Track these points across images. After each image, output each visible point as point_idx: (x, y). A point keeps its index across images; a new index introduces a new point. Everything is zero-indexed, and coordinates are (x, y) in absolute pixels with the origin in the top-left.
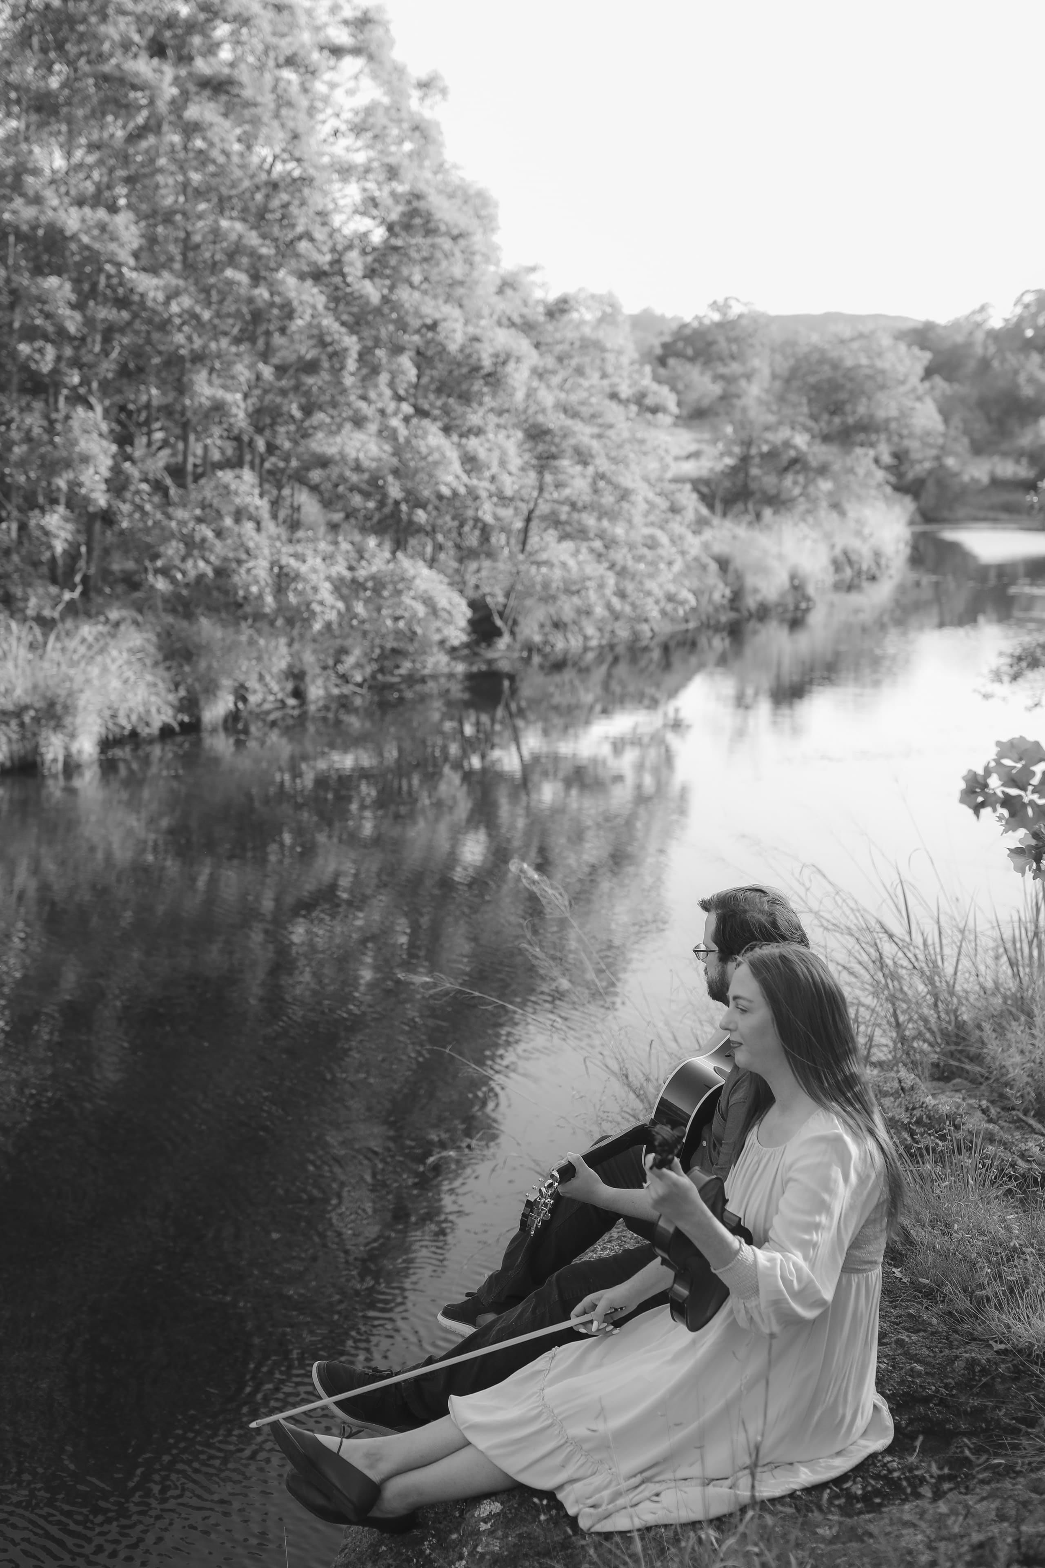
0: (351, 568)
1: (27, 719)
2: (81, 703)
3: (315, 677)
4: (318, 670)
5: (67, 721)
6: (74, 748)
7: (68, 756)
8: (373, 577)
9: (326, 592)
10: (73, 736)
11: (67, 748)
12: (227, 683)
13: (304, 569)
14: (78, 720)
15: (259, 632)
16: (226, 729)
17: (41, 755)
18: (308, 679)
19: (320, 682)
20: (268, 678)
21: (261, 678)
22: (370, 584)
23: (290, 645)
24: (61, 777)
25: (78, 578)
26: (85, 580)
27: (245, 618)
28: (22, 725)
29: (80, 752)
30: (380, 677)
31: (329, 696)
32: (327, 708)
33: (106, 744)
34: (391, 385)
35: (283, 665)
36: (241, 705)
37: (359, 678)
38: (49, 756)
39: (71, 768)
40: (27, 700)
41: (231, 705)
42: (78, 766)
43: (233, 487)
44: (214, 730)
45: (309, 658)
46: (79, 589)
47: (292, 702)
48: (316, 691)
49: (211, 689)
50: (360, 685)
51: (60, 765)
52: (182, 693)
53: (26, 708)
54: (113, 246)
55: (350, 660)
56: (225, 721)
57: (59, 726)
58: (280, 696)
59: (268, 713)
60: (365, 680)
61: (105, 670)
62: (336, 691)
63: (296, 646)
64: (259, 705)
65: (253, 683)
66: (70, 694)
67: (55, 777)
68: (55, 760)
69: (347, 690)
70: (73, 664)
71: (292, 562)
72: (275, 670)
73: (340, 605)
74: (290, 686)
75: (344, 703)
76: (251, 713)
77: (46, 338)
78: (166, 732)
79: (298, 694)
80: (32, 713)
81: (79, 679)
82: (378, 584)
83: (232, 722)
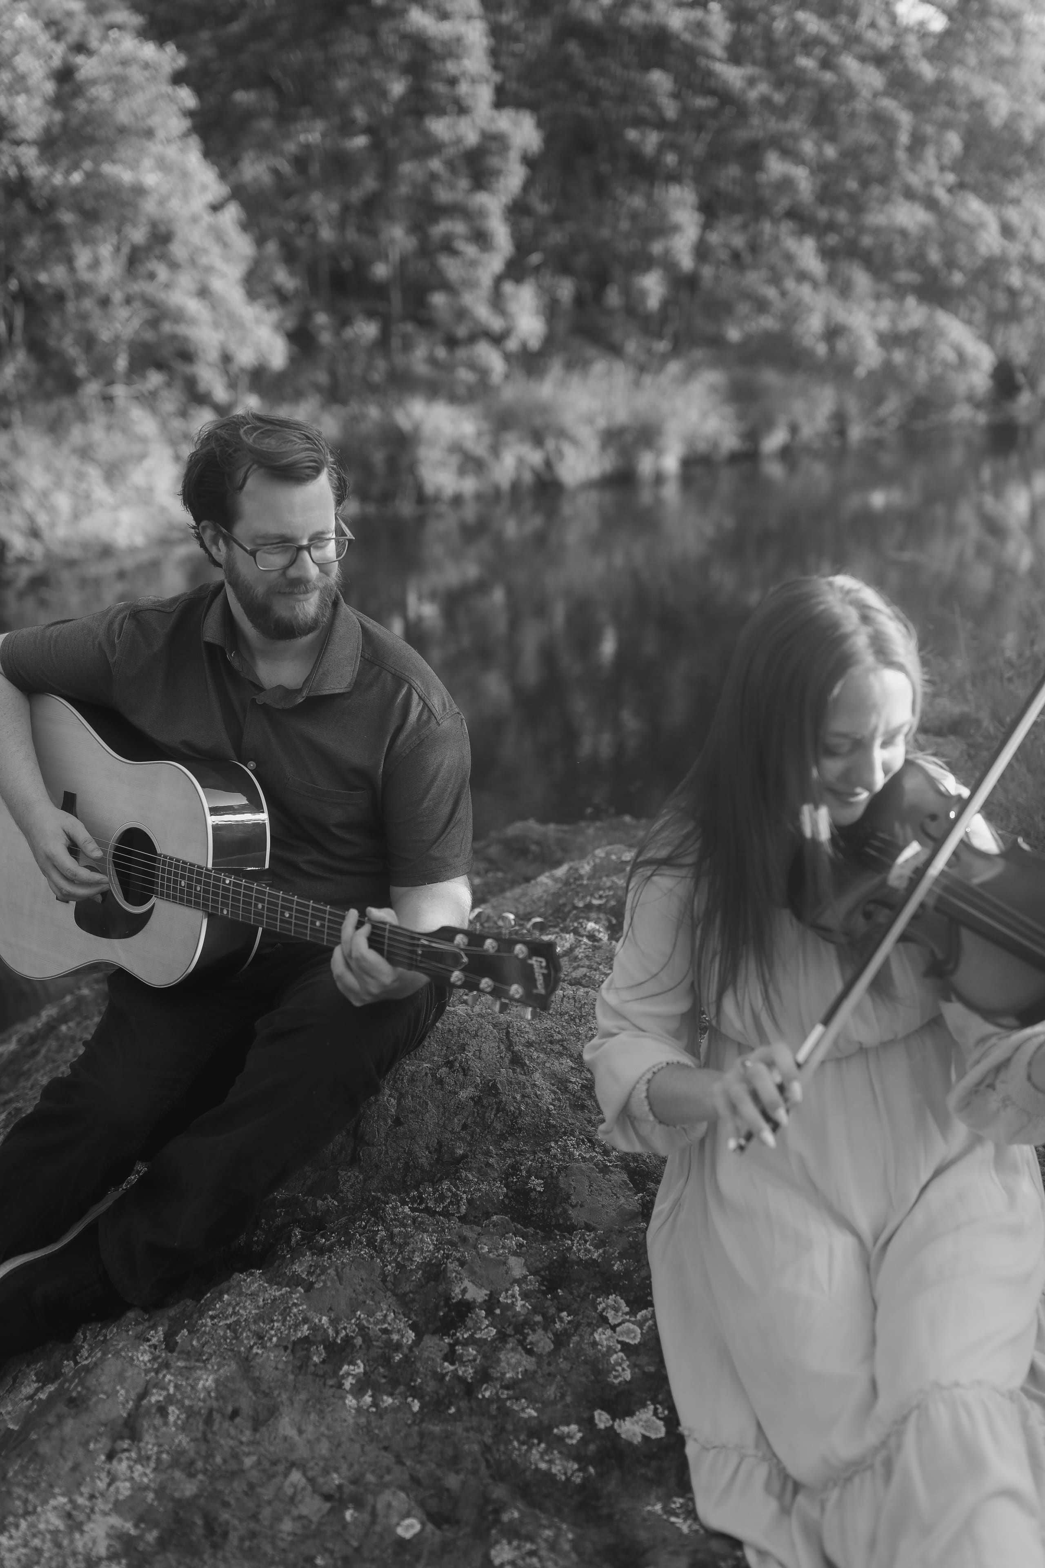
0: (894, 323)
1: (627, 440)
2: (668, 428)
3: (856, 419)
4: (858, 414)
5: (657, 442)
6: (662, 465)
7: (657, 471)
8: (911, 331)
9: (871, 344)
10: (661, 455)
11: (657, 465)
12: (783, 419)
13: (853, 323)
14: (666, 442)
16: (781, 458)
17: (637, 469)
18: (850, 421)
19: (860, 424)
22: (909, 336)
23: (836, 391)
24: (651, 486)
25: (669, 331)
26: (676, 334)
27: (801, 367)
28: (624, 444)
29: (666, 468)
30: (911, 424)
31: (867, 437)
32: (864, 445)
33: (687, 462)
35: (830, 408)
36: (794, 439)
37: (893, 424)
38: (643, 471)
39: (659, 479)
40: (628, 422)
41: (786, 437)
42: (664, 479)
44: (771, 459)
45: (852, 404)
46: (671, 341)
48: (856, 432)
49: (770, 423)
50: (894, 430)
51: (651, 477)
52: (747, 425)
53: (626, 430)
54: (707, 41)
56: (780, 451)
57: (651, 446)
59: (815, 445)
60: (898, 426)
61: (687, 401)
62: (873, 434)
64: (808, 439)
65: (804, 420)
66: (660, 420)
67: (647, 486)
68: (647, 473)
69: (883, 433)
71: (845, 319)
72: (823, 412)
73: (882, 354)
74: (834, 426)
75: (880, 444)
76: (802, 446)
77: (652, 125)
78: (735, 458)
79: (841, 433)
80: (630, 435)
81: (668, 408)
82: (917, 337)
83: (786, 454)
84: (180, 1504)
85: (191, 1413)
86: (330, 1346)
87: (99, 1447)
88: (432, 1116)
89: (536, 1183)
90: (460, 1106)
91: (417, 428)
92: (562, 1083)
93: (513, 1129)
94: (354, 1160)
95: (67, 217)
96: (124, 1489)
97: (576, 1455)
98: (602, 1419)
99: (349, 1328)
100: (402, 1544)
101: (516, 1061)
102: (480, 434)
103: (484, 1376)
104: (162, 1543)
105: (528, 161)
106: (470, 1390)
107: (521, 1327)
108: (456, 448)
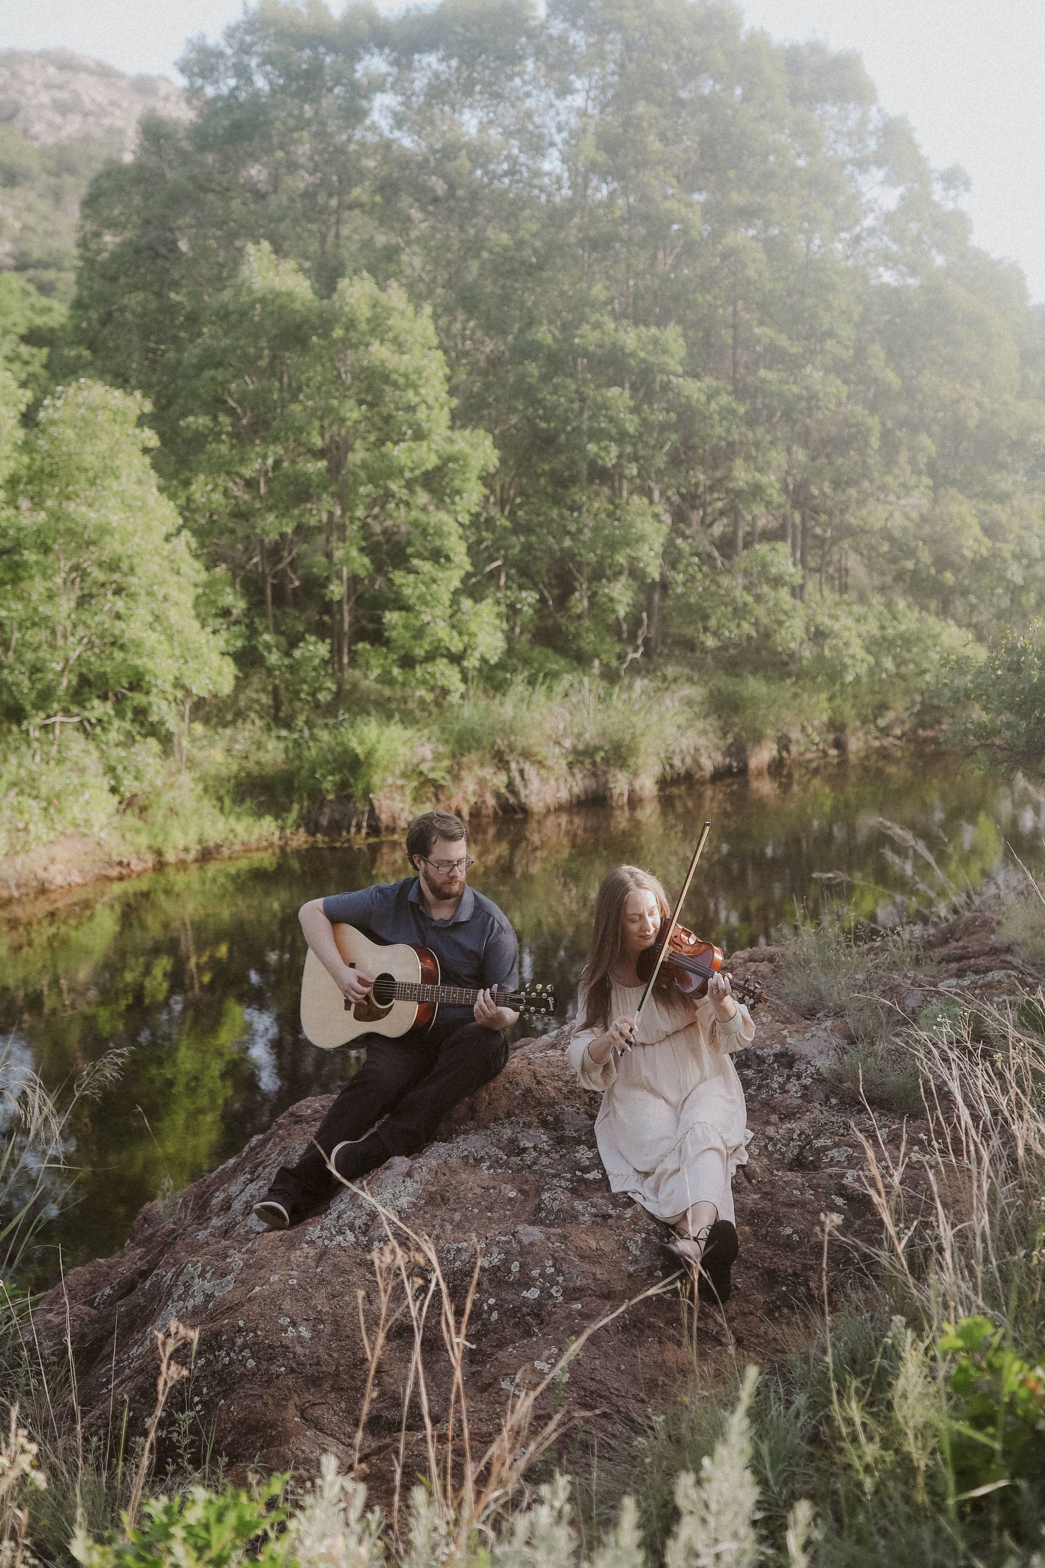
0: (883, 628)
1: (598, 759)
2: (642, 746)
3: (856, 730)
4: (858, 723)
5: (631, 761)
6: (637, 785)
7: (632, 792)
8: (901, 636)
9: (857, 648)
10: (635, 774)
11: (631, 784)
12: (770, 732)
13: (837, 627)
14: (640, 761)
15: (803, 688)
16: (770, 773)
17: (610, 789)
18: (848, 731)
19: (860, 734)
20: (810, 730)
21: (803, 729)
22: (899, 642)
23: (831, 699)
24: (626, 808)
25: (639, 642)
26: (646, 642)
27: (789, 675)
28: (594, 764)
29: (641, 788)
30: (920, 732)
31: (869, 748)
32: (867, 757)
33: (663, 783)
34: (912, 461)
35: (825, 718)
36: (785, 754)
37: (898, 731)
38: (616, 791)
39: (634, 801)
40: (596, 742)
41: (775, 753)
42: (641, 800)
43: (769, 558)
44: (760, 774)
45: (849, 712)
46: (641, 650)
47: (833, 752)
48: (855, 744)
49: (758, 738)
50: (899, 738)
51: (626, 798)
52: (730, 740)
53: (597, 749)
54: (666, 358)
55: (890, 715)
56: (769, 766)
57: (623, 764)
58: (821, 746)
59: (810, 761)
60: (904, 734)
61: (662, 717)
62: (877, 744)
63: (838, 701)
64: (801, 754)
65: (795, 734)
66: (633, 738)
67: (622, 808)
68: (621, 795)
69: (888, 742)
70: (636, 713)
71: (827, 622)
72: (816, 723)
73: (871, 659)
74: (831, 737)
75: (884, 754)
76: (794, 761)
77: (611, 439)
78: (717, 775)
79: (839, 745)
80: (602, 754)
81: (640, 725)
82: (907, 641)
83: (777, 768)
84: (430, 1193)
85: (430, 1170)
86: (475, 1159)
87: (401, 1179)
88: (504, 1102)
89: (550, 1118)
90: (516, 1097)
91: (369, 754)
92: (560, 1090)
93: (539, 1103)
94: (472, 1119)
95: (30, 556)
96: (411, 1190)
97: (570, 1180)
98: (578, 1173)
99: (483, 1153)
100: (510, 1199)
101: (539, 1083)
102: (438, 757)
103: (535, 1163)
104: (426, 1204)
105: (486, 479)
106: (529, 1167)
107: (547, 1153)
108: (415, 772)
